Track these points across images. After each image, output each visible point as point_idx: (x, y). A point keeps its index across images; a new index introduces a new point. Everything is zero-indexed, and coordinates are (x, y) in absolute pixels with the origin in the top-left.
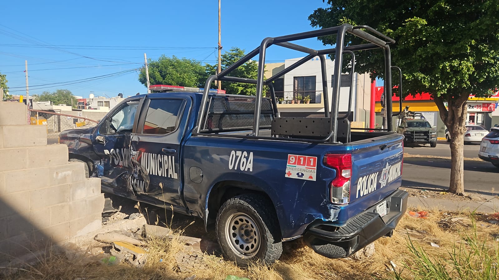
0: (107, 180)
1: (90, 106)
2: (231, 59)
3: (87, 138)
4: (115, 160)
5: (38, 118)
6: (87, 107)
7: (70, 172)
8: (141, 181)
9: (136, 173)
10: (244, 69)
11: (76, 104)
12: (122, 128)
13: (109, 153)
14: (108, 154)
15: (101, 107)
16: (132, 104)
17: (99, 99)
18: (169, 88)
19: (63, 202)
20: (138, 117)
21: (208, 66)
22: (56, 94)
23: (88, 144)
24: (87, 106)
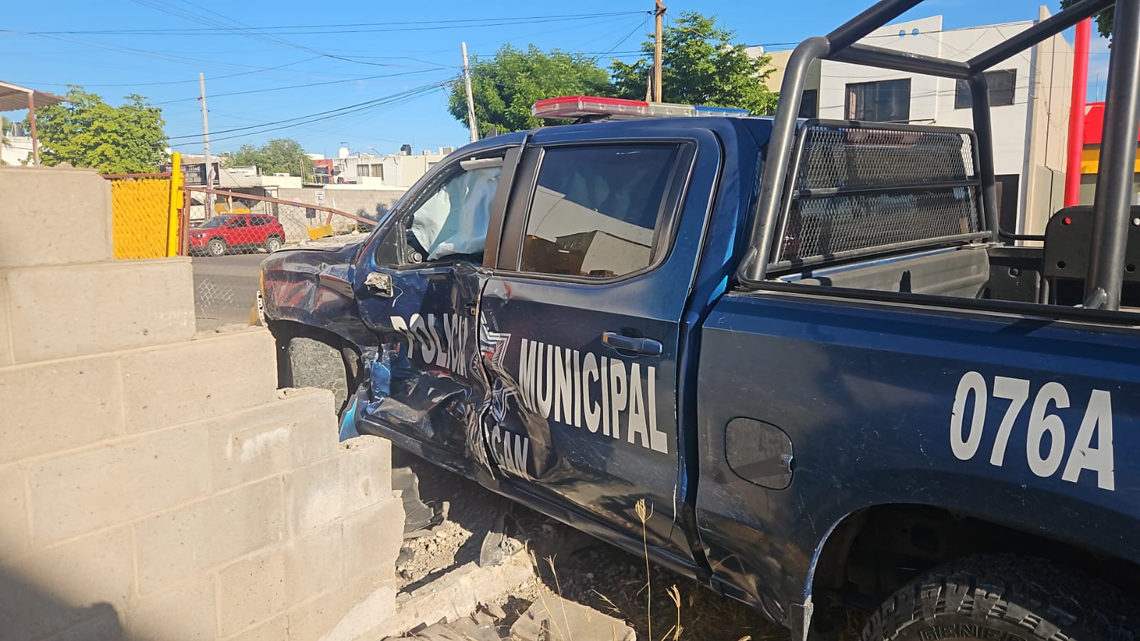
0: (401, 413)
1: (340, 175)
2: (677, 44)
3: (340, 279)
4: (424, 347)
5: (231, 206)
6: (336, 178)
7: (283, 432)
8: (517, 437)
9: (498, 405)
10: (713, 69)
11: (311, 172)
12: (447, 247)
13: (405, 327)
14: (403, 330)
15: (365, 178)
16: (476, 169)
17: (360, 159)
18: (601, 108)
19: (262, 545)
20: (504, 215)
21: (619, 66)
22: (269, 149)
23: (342, 296)
24: (334, 177)
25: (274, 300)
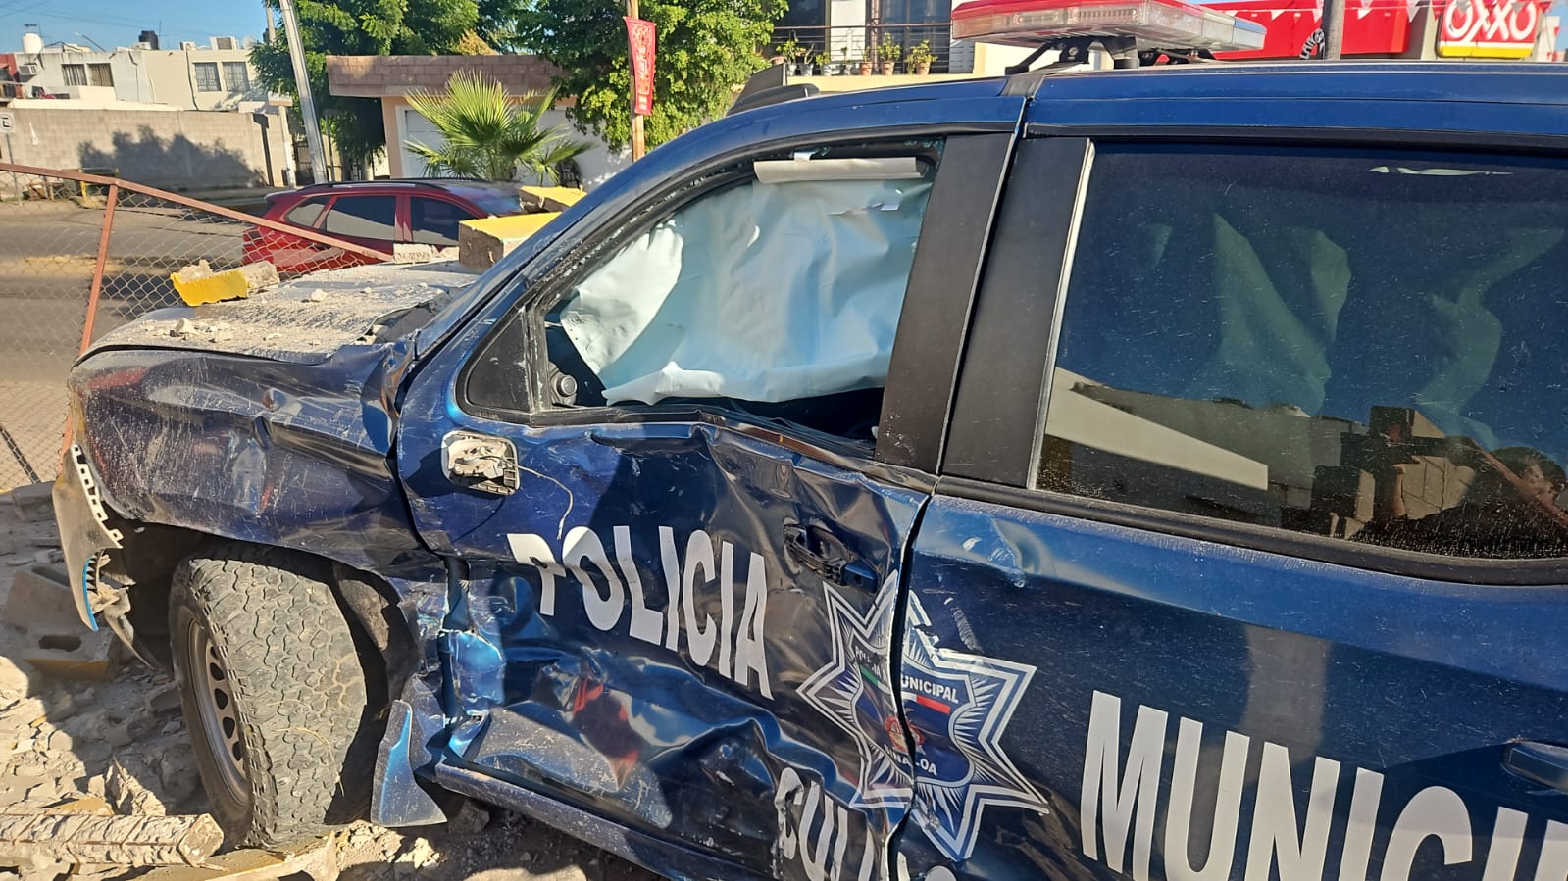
1: (34, 83)
3: (341, 435)
4: (590, 593)
6: (27, 87)
13: (546, 556)
14: (541, 564)
15: (81, 89)
17: (65, 55)
23: (354, 477)
24: (24, 85)
25: (132, 473)
